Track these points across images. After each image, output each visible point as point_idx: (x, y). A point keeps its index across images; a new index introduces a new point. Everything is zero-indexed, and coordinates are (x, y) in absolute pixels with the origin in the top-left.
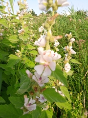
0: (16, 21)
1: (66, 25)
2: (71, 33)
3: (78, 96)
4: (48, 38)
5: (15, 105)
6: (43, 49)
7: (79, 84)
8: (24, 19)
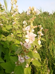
0: (12, 18)
1: (37, 20)
2: (41, 25)
3: (45, 61)
4: (31, 27)
5: (13, 60)
6: (29, 32)
7: (45, 55)
8: (16, 17)
